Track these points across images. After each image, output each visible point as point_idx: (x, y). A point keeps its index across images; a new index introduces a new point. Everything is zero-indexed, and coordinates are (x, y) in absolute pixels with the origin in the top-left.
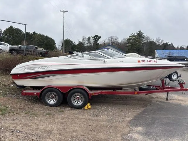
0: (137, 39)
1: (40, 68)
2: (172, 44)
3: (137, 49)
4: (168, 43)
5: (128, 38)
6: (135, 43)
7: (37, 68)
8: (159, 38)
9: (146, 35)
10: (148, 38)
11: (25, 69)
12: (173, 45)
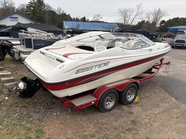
0: (38, 6)
1: (98, 66)
2: (69, 14)
3: (40, 18)
4: (66, 14)
5: (27, 4)
6: (36, 11)
7: (94, 68)
8: (60, 8)
9: (47, 3)
10: (49, 7)
11: (77, 72)
12: (70, 16)
